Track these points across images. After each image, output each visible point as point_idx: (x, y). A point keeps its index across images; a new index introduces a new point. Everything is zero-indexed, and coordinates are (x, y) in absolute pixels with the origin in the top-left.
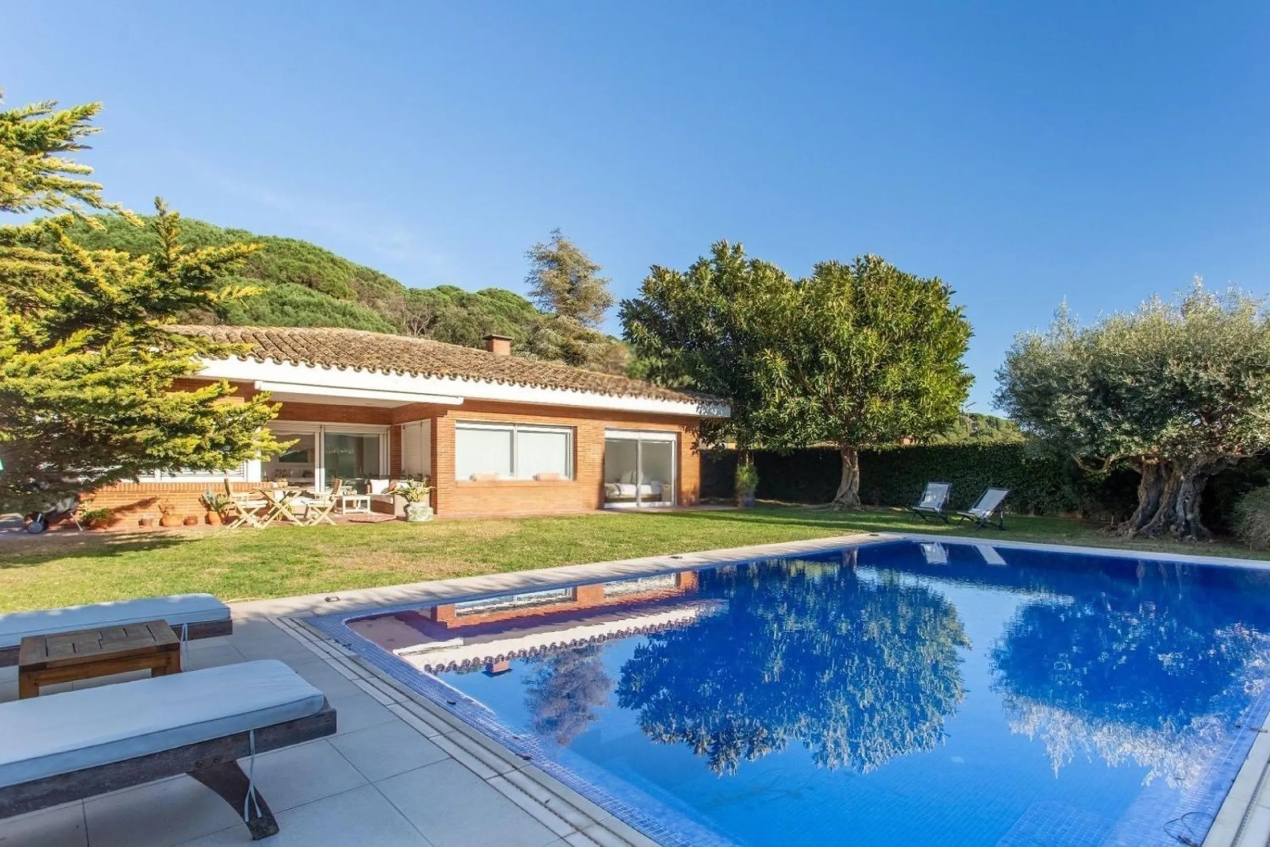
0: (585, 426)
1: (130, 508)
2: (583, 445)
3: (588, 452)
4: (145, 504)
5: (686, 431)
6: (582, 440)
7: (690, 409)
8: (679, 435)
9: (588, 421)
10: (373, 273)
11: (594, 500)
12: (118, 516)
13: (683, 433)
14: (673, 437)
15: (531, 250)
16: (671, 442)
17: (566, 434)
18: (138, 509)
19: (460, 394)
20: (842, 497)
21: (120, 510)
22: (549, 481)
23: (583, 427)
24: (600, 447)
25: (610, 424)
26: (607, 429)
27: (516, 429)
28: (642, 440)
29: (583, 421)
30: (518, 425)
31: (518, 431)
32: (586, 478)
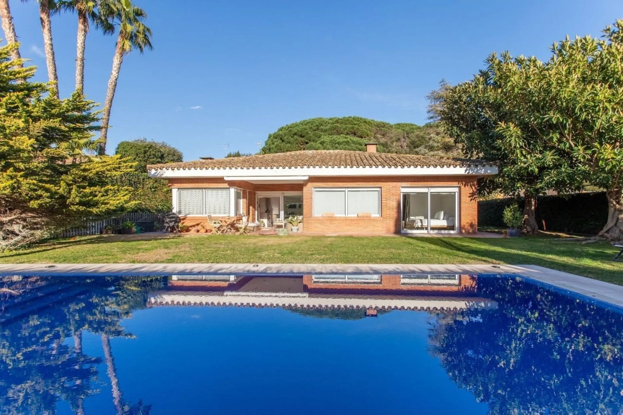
0: (386, 185)
1: (194, 226)
2: (385, 197)
3: (388, 201)
4: (198, 225)
5: (465, 186)
6: (385, 194)
7: (460, 171)
8: (460, 187)
9: (389, 183)
10: (383, 124)
11: (392, 228)
12: (190, 228)
13: (463, 187)
14: (456, 190)
15: (428, 95)
16: (455, 193)
17: (378, 191)
18: (196, 226)
19: (307, 174)
20: (607, 232)
21: (191, 226)
22: (364, 217)
23: (385, 187)
24: (398, 197)
25: (404, 184)
26: (402, 187)
27: (347, 190)
28: (431, 193)
29: (386, 184)
30: (348, 188)
31: (348, 191)
32: (388, 216)
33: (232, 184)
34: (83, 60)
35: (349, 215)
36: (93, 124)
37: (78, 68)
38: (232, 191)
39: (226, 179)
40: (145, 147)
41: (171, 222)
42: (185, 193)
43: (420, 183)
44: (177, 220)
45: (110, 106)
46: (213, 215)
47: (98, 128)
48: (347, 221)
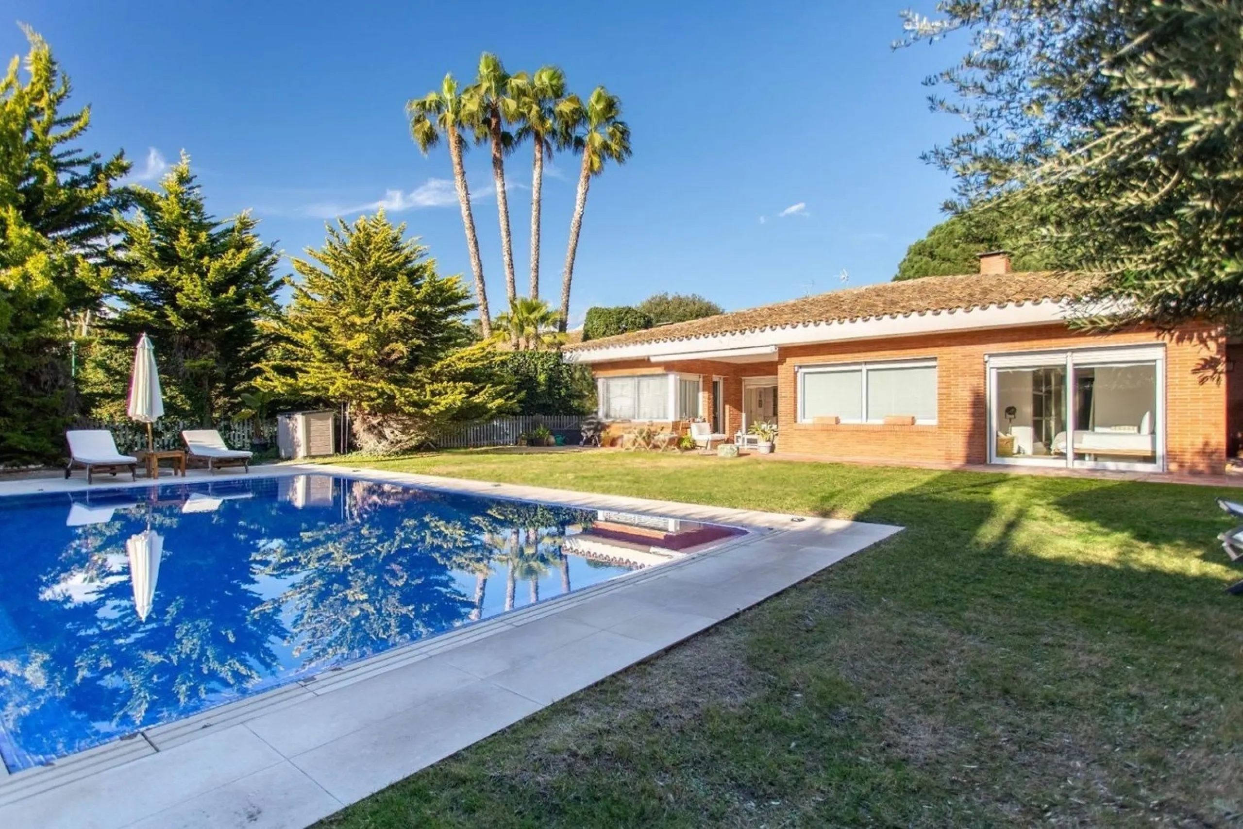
0: (949, 355)
2: (945, 379)
3: (953, 389)
5: (1181, 341)
6: (945, 374)
8: (1165, 346)
9: (954, 348)
11: (962, 452)
13: (1174, 345)
14: (1157, 354)
16: (1154, 360)
22: (895, 425)
23: (946, 357)
24: (975, 381)
25: (994, 348)
26: (991, 355)
27: (864, 368)
28: (1075, 365)
29: (945, 350)
30: (866, 363)
31: (868, 370)
32: (952, 422)
33: (670, 367)
34: (539, 201)
35: (871, 421)
36: (463, 303)
37: (534, 214)
38: (672, 379)
39: (653, 359)
40: (619, 313)
41: (589, 430)
42: (613, 383)
43: (1035, 343)
44: (600, 427)
45: (573, 259)
46: (655, 421)
47: (473, 307)
48: (860, 432)
